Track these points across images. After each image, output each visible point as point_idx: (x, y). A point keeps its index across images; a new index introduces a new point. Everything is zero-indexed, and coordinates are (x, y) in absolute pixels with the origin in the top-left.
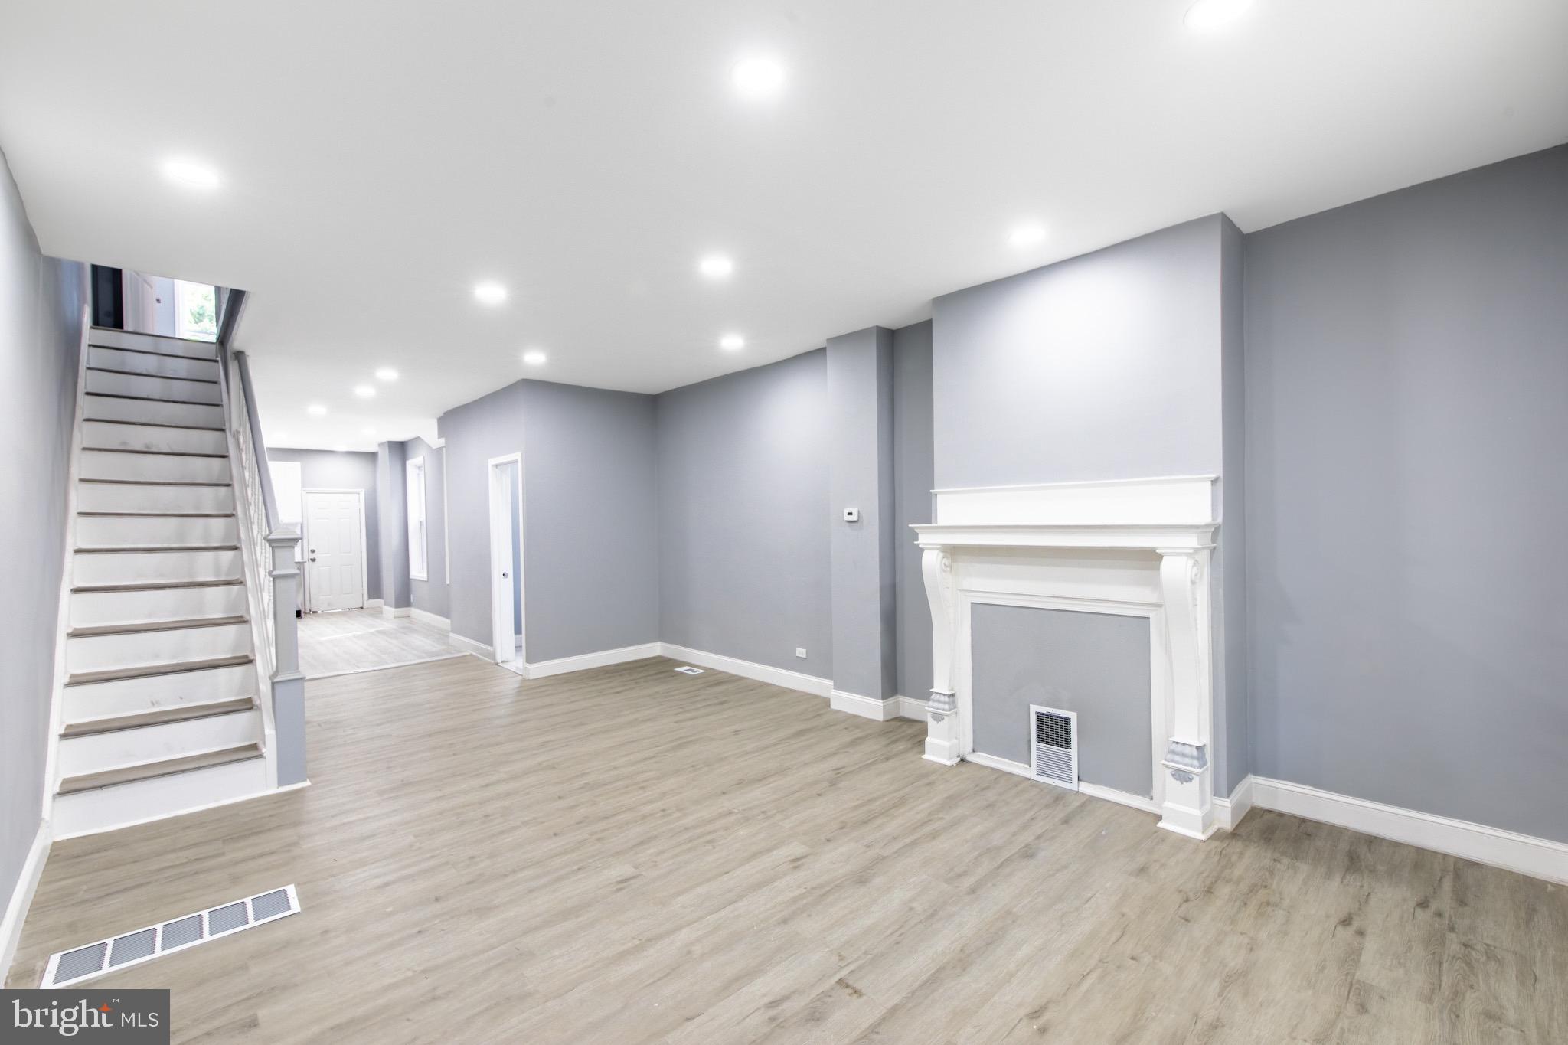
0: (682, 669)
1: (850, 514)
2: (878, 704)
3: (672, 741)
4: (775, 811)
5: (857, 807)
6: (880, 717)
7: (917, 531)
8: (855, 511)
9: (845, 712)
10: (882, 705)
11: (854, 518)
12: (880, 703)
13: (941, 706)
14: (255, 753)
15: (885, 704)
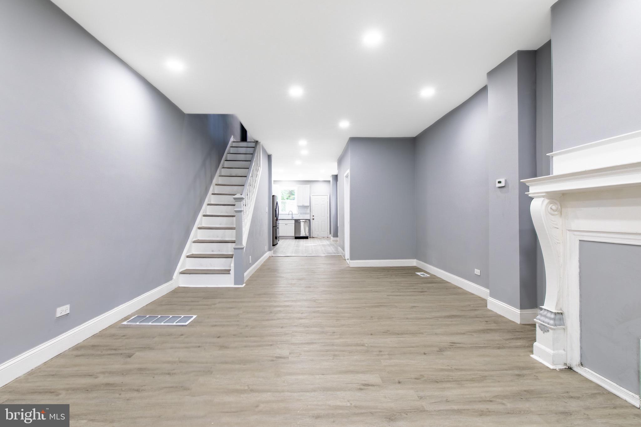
0: (419, 273)
1: (500, 182)
2: (517, 311)
3: (375, 303)
4: (387, 353)
5: (442, 370)
6: (518, 321)
7: (527, 184)
8: (503, 180)
9: (496, 313)
10: (519, 313)
11: (503, 184)
12: (518, 311)
13: (547, 320)
14: (228, 272)
15: (521, 313)
